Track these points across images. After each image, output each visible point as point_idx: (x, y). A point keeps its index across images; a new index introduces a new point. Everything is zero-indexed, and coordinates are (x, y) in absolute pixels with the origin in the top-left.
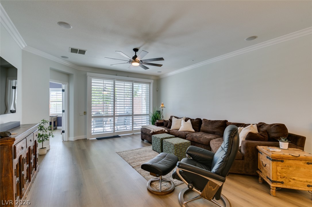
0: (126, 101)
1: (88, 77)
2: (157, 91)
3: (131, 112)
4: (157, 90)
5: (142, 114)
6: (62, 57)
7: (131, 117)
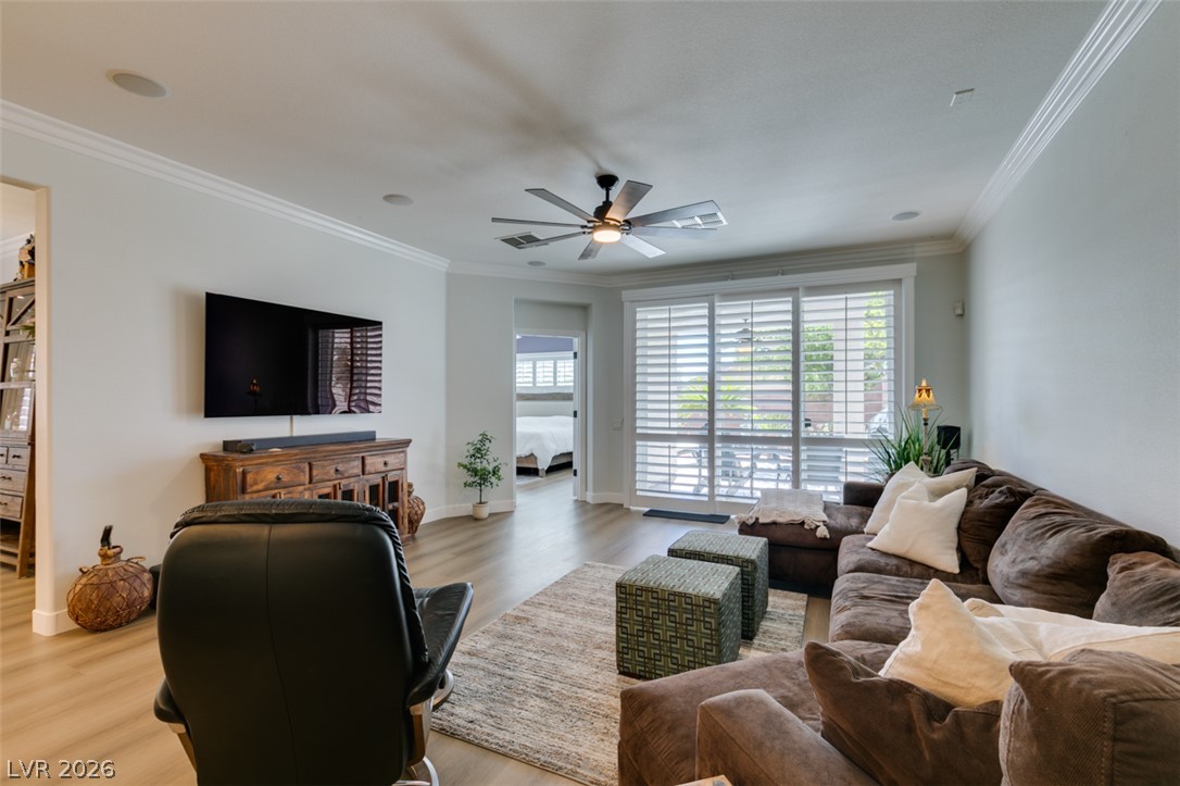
0: (760, 378)
1: (626, 305)
2: (961, 315)
3: (789, 426)
4: (959, 311)
5: (846, 436)
6: (531, 263)
7: (786, 448)
